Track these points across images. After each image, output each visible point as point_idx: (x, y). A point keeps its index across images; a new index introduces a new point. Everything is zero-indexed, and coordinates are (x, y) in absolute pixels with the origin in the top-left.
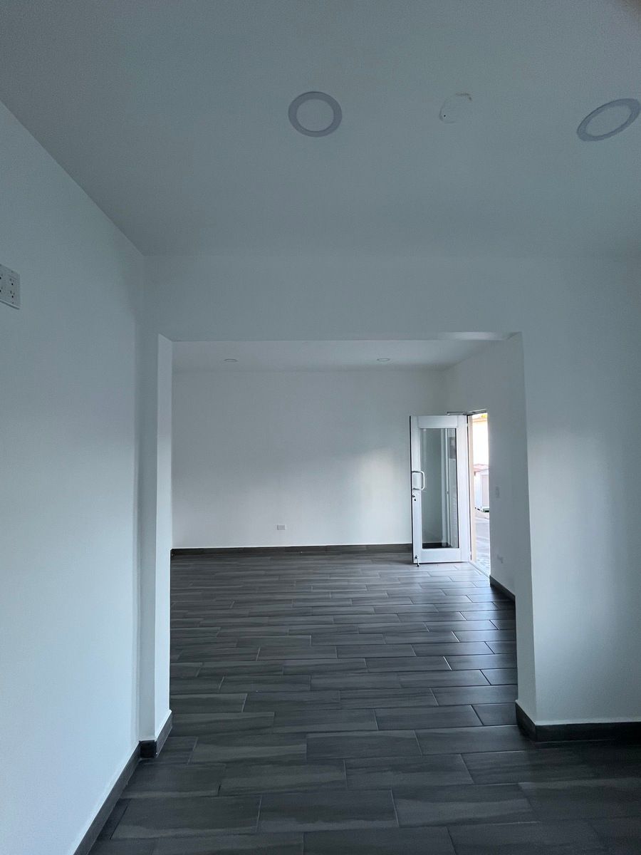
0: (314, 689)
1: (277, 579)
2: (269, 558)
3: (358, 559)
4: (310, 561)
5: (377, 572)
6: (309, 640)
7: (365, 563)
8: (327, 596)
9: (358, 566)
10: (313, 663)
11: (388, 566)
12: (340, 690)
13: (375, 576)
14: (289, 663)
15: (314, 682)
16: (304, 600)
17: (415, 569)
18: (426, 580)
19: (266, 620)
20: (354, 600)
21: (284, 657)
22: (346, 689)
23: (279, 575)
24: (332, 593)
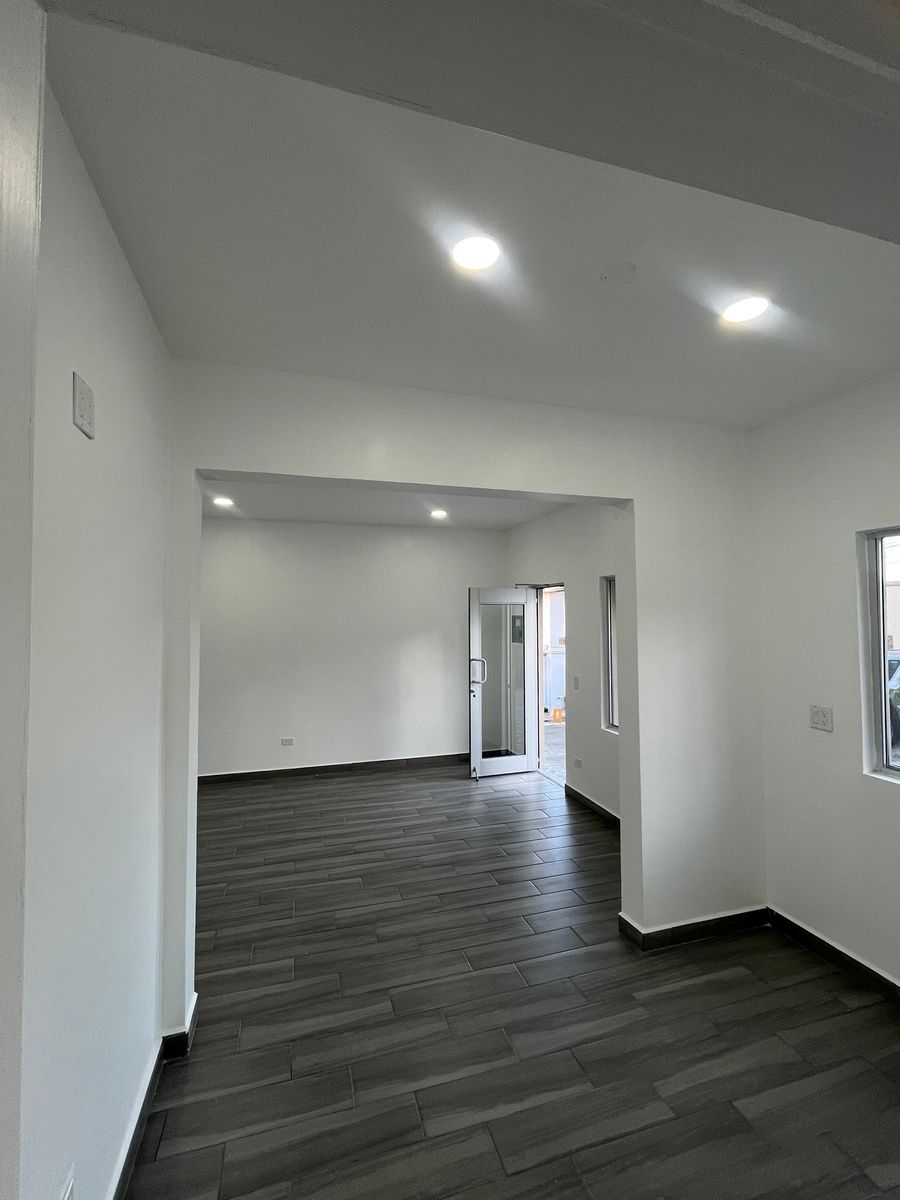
0: (381, 940)
1: (292, 813)
2: (271, 786)
3: (398, 778)
4: (332, 786)
5: (427, 792)
6: (359, 883)
7: (407, 783)
8: (368, 827)
9: (402, 787)
10: (372, 910)
11: (439, 783)
12: (416, 935)
13: (427, 797)
14: (338, 915)
15: (380, 931)
16: (339, 836)
17: (474, 784)
18: (489, 797)
19: (290, 866)
20: (404, 829)
21: (331, 908)
22: (424, 933)
23: (294, 807)
24: (374, 823)
